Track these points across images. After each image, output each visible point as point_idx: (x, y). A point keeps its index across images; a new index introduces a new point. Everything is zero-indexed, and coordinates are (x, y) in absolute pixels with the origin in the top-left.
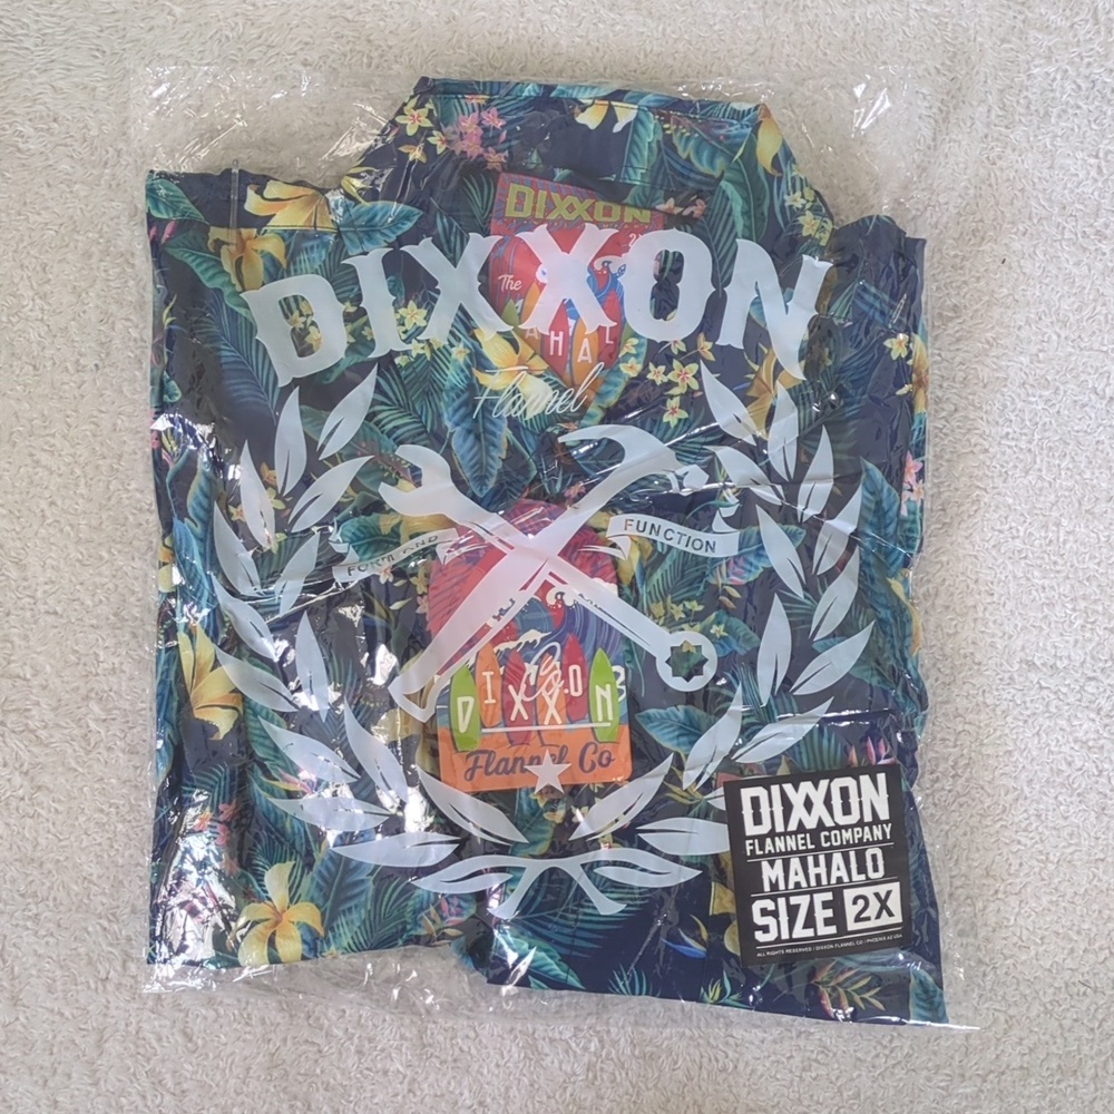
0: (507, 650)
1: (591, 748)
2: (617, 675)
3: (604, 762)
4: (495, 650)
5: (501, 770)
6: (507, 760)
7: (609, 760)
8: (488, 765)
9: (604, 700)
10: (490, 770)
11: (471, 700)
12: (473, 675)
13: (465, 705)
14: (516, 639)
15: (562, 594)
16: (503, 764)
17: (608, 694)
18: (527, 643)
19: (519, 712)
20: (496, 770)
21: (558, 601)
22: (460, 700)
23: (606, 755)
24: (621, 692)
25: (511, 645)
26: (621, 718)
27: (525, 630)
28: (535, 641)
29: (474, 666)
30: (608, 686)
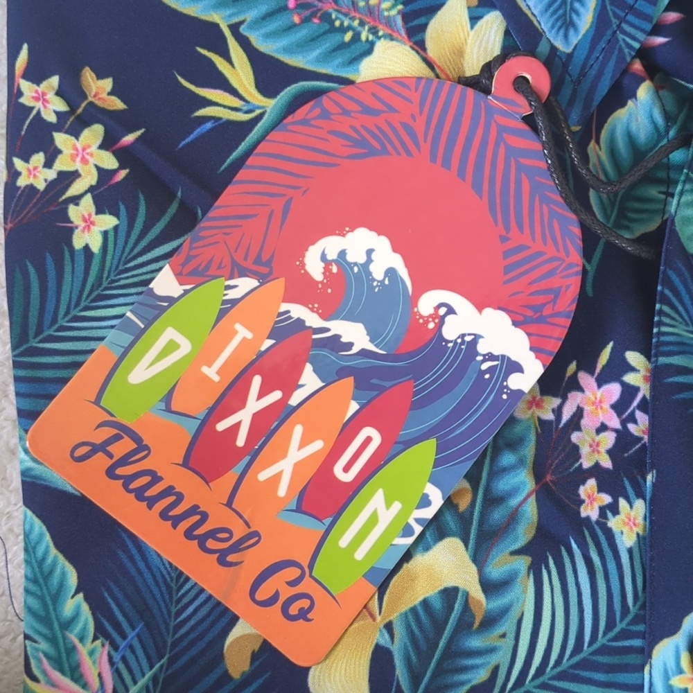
0: (300, 322)
1: (293, 573)
2: (425, 502)
3: (294, 610)
4: (284, 307)
5: (133, 485)
6: (156, 479)
7: (303, 615)
8: (124, 461)
9: (373, 520)
10: (119, 471)
11: (185, 347)
12: (222, 314)
13: (172, 346)
14: (325, 317)
15: (451, 311)
16: (145, 480)
17: (387, 517)
18: (337, 337)
19: (237, 426)
20: (127, 480)
21: (434, 316)
22: (170, 334)
23: (305, 603)
24: (407, 531)
25: (312, 320)
26: (373, 570)
27: (350, 318)
28: (350, 345)
29: (234, 302)
30: (397, 506)
